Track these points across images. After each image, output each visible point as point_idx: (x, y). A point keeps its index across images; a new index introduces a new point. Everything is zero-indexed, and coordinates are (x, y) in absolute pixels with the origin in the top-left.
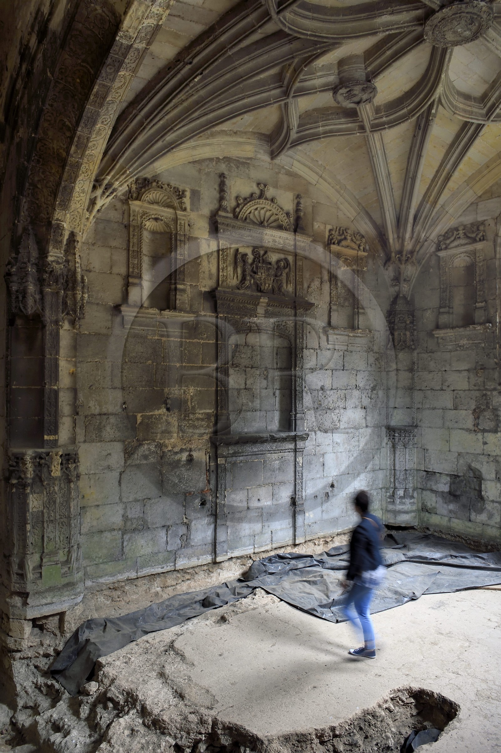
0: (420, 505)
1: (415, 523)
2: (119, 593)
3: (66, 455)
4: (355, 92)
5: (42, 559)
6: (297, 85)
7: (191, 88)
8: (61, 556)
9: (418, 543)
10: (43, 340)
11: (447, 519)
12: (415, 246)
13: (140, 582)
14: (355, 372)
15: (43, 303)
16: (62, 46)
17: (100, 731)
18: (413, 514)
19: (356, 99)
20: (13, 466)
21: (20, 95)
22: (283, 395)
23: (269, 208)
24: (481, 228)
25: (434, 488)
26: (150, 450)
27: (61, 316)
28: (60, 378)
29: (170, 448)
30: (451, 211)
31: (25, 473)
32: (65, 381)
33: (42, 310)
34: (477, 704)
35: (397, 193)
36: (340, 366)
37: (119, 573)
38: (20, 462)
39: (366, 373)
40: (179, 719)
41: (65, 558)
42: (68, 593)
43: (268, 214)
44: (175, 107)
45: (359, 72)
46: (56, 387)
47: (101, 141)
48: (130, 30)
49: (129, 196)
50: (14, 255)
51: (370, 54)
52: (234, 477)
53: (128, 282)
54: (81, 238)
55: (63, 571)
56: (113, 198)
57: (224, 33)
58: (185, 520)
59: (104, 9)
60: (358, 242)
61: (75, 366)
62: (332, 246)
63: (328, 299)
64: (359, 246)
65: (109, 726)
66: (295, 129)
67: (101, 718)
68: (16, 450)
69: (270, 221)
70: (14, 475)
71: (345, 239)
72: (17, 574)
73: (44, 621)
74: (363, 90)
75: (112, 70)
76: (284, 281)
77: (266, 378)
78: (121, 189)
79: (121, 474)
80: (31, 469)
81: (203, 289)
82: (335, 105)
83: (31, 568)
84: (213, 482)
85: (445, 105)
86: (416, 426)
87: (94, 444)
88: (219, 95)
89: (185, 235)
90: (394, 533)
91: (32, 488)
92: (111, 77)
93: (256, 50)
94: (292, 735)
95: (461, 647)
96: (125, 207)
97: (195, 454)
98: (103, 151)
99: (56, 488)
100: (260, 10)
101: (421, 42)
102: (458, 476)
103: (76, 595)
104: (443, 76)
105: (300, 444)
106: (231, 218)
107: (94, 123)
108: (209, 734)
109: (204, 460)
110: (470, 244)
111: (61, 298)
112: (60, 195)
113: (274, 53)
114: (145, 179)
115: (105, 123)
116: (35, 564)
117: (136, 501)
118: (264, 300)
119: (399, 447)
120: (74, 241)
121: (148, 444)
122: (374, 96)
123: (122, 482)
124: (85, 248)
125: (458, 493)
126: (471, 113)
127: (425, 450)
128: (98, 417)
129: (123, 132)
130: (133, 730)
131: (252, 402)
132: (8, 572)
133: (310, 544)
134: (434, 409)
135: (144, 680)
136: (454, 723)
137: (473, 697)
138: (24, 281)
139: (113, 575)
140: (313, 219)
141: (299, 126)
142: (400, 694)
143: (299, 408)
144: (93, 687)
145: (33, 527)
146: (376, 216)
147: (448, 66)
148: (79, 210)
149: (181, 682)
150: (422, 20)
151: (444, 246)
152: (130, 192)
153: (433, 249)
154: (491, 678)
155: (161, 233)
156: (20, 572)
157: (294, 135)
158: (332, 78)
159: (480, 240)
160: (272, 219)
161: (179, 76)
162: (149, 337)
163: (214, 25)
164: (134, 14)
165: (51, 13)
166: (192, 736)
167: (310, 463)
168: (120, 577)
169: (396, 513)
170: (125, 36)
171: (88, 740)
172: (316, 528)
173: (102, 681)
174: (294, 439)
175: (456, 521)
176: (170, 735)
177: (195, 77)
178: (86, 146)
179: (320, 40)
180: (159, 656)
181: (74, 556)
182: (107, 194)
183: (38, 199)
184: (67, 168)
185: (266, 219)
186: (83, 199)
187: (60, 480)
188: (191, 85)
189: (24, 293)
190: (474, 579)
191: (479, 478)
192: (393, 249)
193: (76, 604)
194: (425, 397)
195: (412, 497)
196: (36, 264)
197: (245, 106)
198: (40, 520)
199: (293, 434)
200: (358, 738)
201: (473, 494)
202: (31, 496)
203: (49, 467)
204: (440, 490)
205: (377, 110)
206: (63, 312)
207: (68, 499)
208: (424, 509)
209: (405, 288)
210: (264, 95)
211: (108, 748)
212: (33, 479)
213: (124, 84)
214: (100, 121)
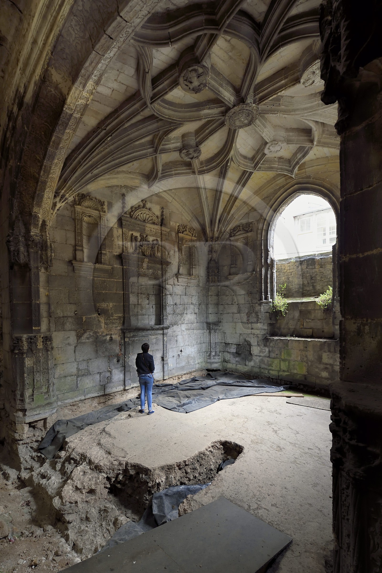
0: (222, 359)
1: (220, 368)
2: (75, 407)
3: (45, 337)
4: (190, 152)
5: (33, 392)
6: (161, 147)
7: (106, 144)
8: (44, 390)
9: (222, 377)
10: (30, 278)
11: (235, 365)
12: (219, 234)
13: (86, 401)
14: (191, 296)
15: (29, 257)
16: (33, 111)
17: (67, 475)
18: (219, 364)
19: (191, 156)
20: (16, 344)
21: (9, 141)
22: (156, 308)
23: (148, 213)
24: (251, 225)
25: (229, 351)
26: (90, 335)
27: (40, 264)
28: (41, 297)
29: (101, 334)
30: (236, 217)
31: (23, 347)
32: (43, 299)
33: (29, 261)
34: (251, 446)
35: (211, 207)
36: (184, 293)
37: (76, 397)
38: (20, 341)
39: (197, 297)
40: (108, 464)
41: (46, 390)
42: (48, 408)
43: (148, 216)
44: (98, 154)
45: (192, 141)
46: (38, 302)
47: (58, 170)
48: (71, 105)
49: (75, 203)
50: (11, 231)
51: (198, 132)
52: (133, 348)
53: (76, 249)
54: (50, 224)
55: (45, 397)
56: (66, 203)
57: (123, 113)
58: (109, 369)
59: (56, 91)
60: (192, 233)
61: (49, 291)
62: (179, 234)
63: (178, 260)
64: (192, 235)
65: (72, 472)
66: (160, 172)
67: (67, 468)
68: (17, 335)
69: (148, 220)
70: (16, 348)
71: (186, 230)
72: (20, 400)
73: (35, 424)
74: (194, 151)
75: (62, 128)
76: (156, 251)
77: (148, 299)
78: (70, 198)
79: (75, 347)
80: (26, 345)
81: (115, 254)
82: (181, 159)
83: (27, 396)
84: (123, 350)
85: (235, 161)
86: (220, 322)
87: (60, 332)
88: (121, 149)
89: (105, 225)
90: (210, 373)
91: (27, 355)
92: (62, 132)
93: (140, 125)
94: (165, 466)
95: (243, 421)
96: (73, 209)
97: (113, 337)
98: (59, 175)
99: (40, 354)
100: (141, 102)
101: (223, 126)
102: (240, 345)
103: (53, 409)
104: (234, 145)
105: (165, 331)
106: (129, 217)
107: (53, 159)
108: (124, 470)
109: (118, 340)
110: (245, 233)
111: (39, 255)
112: (36, 198)
113: (150, 127)
114: (83, 194)
115: (60, 160)
116: (29, 395)
117: (84, 360)
118: (146, 260)
119: (213, 331)
120: (45, 225)
121: (89, 332)
122: (200, 155)
123: (76, 350)
124: (52, 229)
125: (240, 352)
126: (247, 166)
127: (225, 333)
128: (62, 318)
129: (69, 167)
130: (84, 472)
131: (142, 311)
132: (15, 400)
133: (171, 379)
134: (228, 313)
135: (90, 448)
136: (242, 455)
137: (250, 443)
138: (18, 245)
139: (72, 398)
140: (170, 220)
141: (162, 170)
142: (216, 444)
143: (165, 314)
144: (63, 454)
145: (28, 375)
146: (200, 219)
147: (236, 140)
148: (47, 208)
149: (109, 446)
150: (224, 113)
151: (233, 235)
152: (75, 200)
153: (228, 236)
154: (258, 434)
155: (92, 224)
156: (21, 399)
157: (160, 175)
158: (179, 144)
159: (250, 231)
160: (150, 219)
161: (99, 137)
162: (88, 278)
163: (117, 108)
164: (73, 95)
165: (25, 92)
166: (115, 472)
167: (170, 340)
168: (76, 399)
169: (211, 363)
170: (69, 108)
171: (61, 481)
172: (174, 371)
173: (68, 450)
174: (163, 329)
175: (239, 366)
176: (104, 472)
177: (108, 138)
178: (49, 172)
179: (172, 121)
180: (97, 436)
181: (51, 389)
182: (62, 201)
183: (23, 201)
184: (39, 183)
185: (147, 219)
186: (49, 202)
187: (42, 350)
188: (106, 142)
189: (18, 251)
190: (248, 391)
191: (250, 345)
192: (209, 236)
193: (53, 414)
194: (224, 308)
195: (219, 355)
196: (24, 236)
197: (134, 157)
198: (32, 372)
199: (162, 326)
200: (197, 465)
201: (247, 353)
202: (26, 359)
203: (36, 343)
204: (232, 352)
205: (201, 163)
206: (40, 263)
207: (47, 360)
208: (225, 361)
209: (215, 255)
210: (144, 151)
211: (72, 482)
212: (27, 350)
213: (69, 137)
214: (57, 158)
